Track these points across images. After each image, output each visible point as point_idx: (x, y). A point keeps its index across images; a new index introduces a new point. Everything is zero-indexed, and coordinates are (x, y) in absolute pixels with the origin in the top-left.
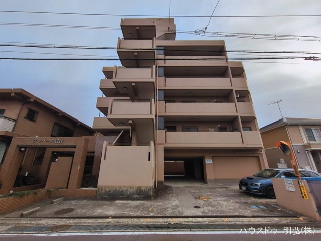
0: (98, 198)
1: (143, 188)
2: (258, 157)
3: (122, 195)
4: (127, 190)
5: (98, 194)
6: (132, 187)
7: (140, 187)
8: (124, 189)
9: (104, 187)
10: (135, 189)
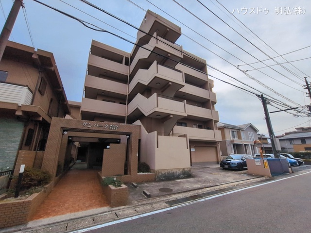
0: (157, 180)
1: (186, 170)
2: (216, 147)
3: (173, 176)
4: (176, 172)
5: (156, 177)
6: (179, 169)
7: (184, 169)
8: (174, 171)
9: (160, 171)
10: (181, 170)
